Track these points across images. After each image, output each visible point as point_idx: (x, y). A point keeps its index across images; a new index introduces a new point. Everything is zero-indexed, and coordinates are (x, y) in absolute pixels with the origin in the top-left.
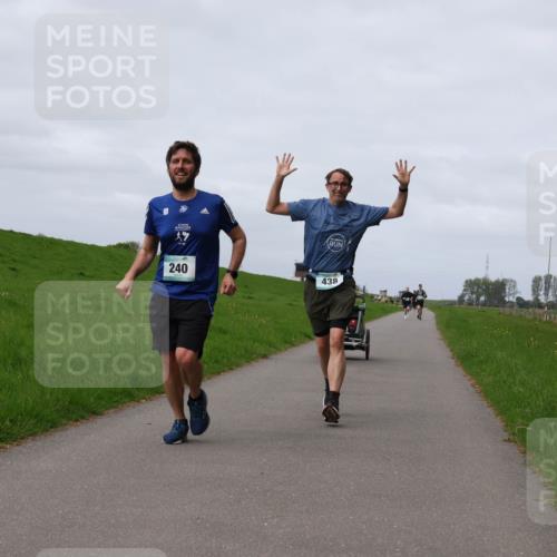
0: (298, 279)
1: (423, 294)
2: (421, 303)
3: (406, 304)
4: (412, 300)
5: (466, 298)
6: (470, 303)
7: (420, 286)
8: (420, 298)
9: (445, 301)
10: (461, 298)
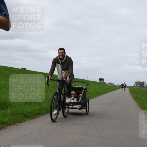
0: (100, 82)
1: (125, 85)
2: (125, 87)
3: (122, 87)
4: (123, 86)
5: (135, 86)
6: (136, 87)
7: (125, 83)
8: (125, 86)
9: (130, 86)
10: (134, 86)
